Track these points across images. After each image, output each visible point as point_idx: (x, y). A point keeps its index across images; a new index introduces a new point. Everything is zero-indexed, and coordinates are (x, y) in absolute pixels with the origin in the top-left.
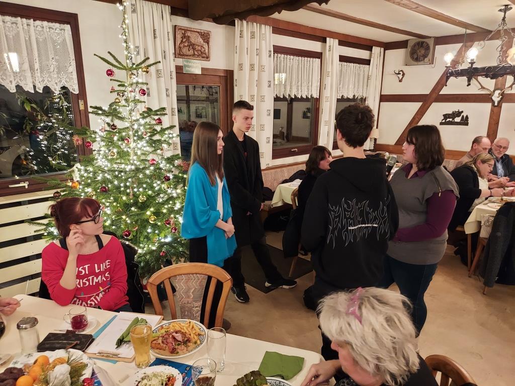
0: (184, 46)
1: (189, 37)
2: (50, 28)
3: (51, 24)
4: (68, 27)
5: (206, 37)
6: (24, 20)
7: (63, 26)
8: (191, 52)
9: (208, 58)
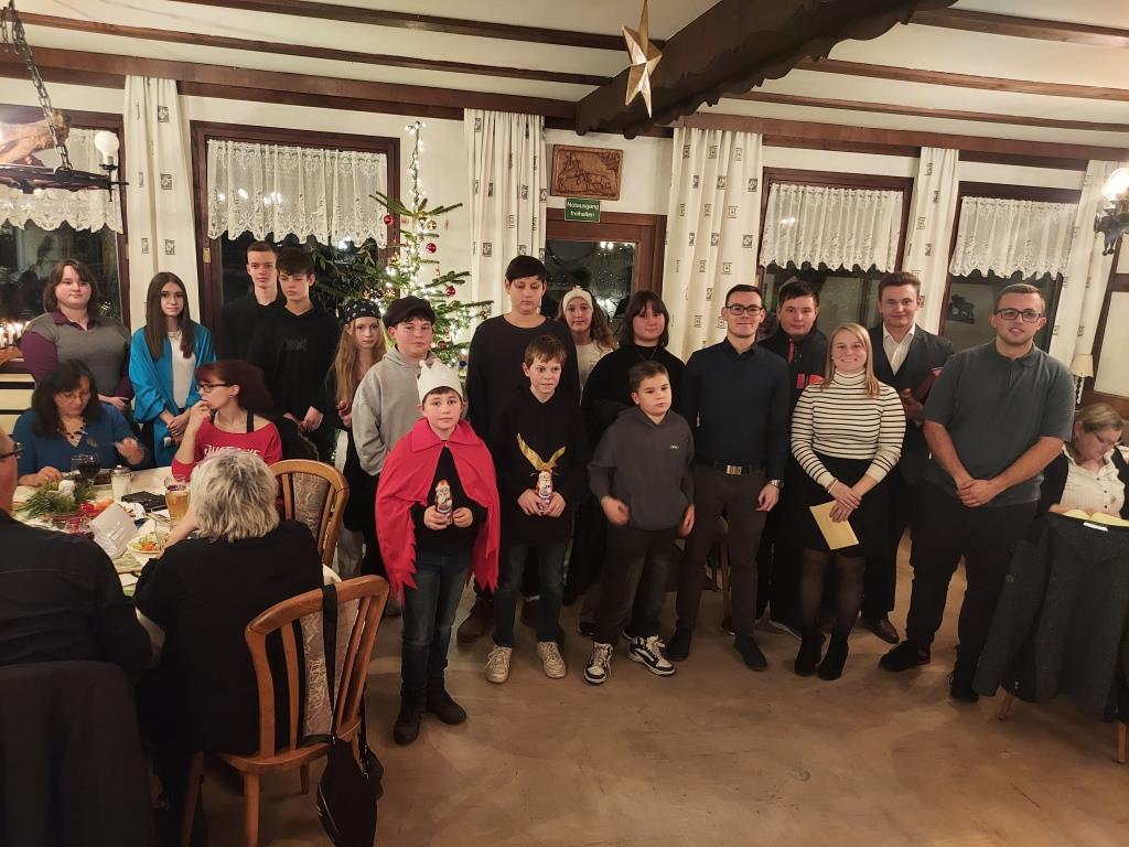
0: (569, 177)
1: (578, 162)
2: (359, 159)
3: (361, 155)
4: (383, 157)
5: (613, 160)
6: (328, 152)
7: (377, 156)
8: (582, 186)
9: (614, 196)
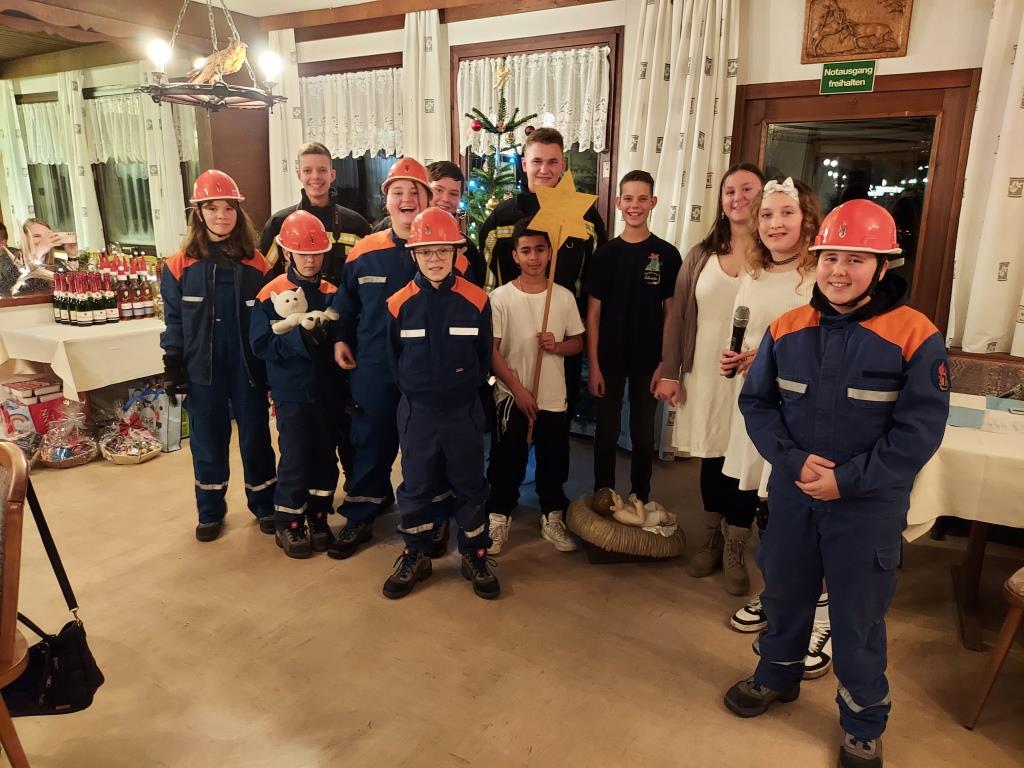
0: (827, 34)
4: (604, 50)
9: (897, 50)
